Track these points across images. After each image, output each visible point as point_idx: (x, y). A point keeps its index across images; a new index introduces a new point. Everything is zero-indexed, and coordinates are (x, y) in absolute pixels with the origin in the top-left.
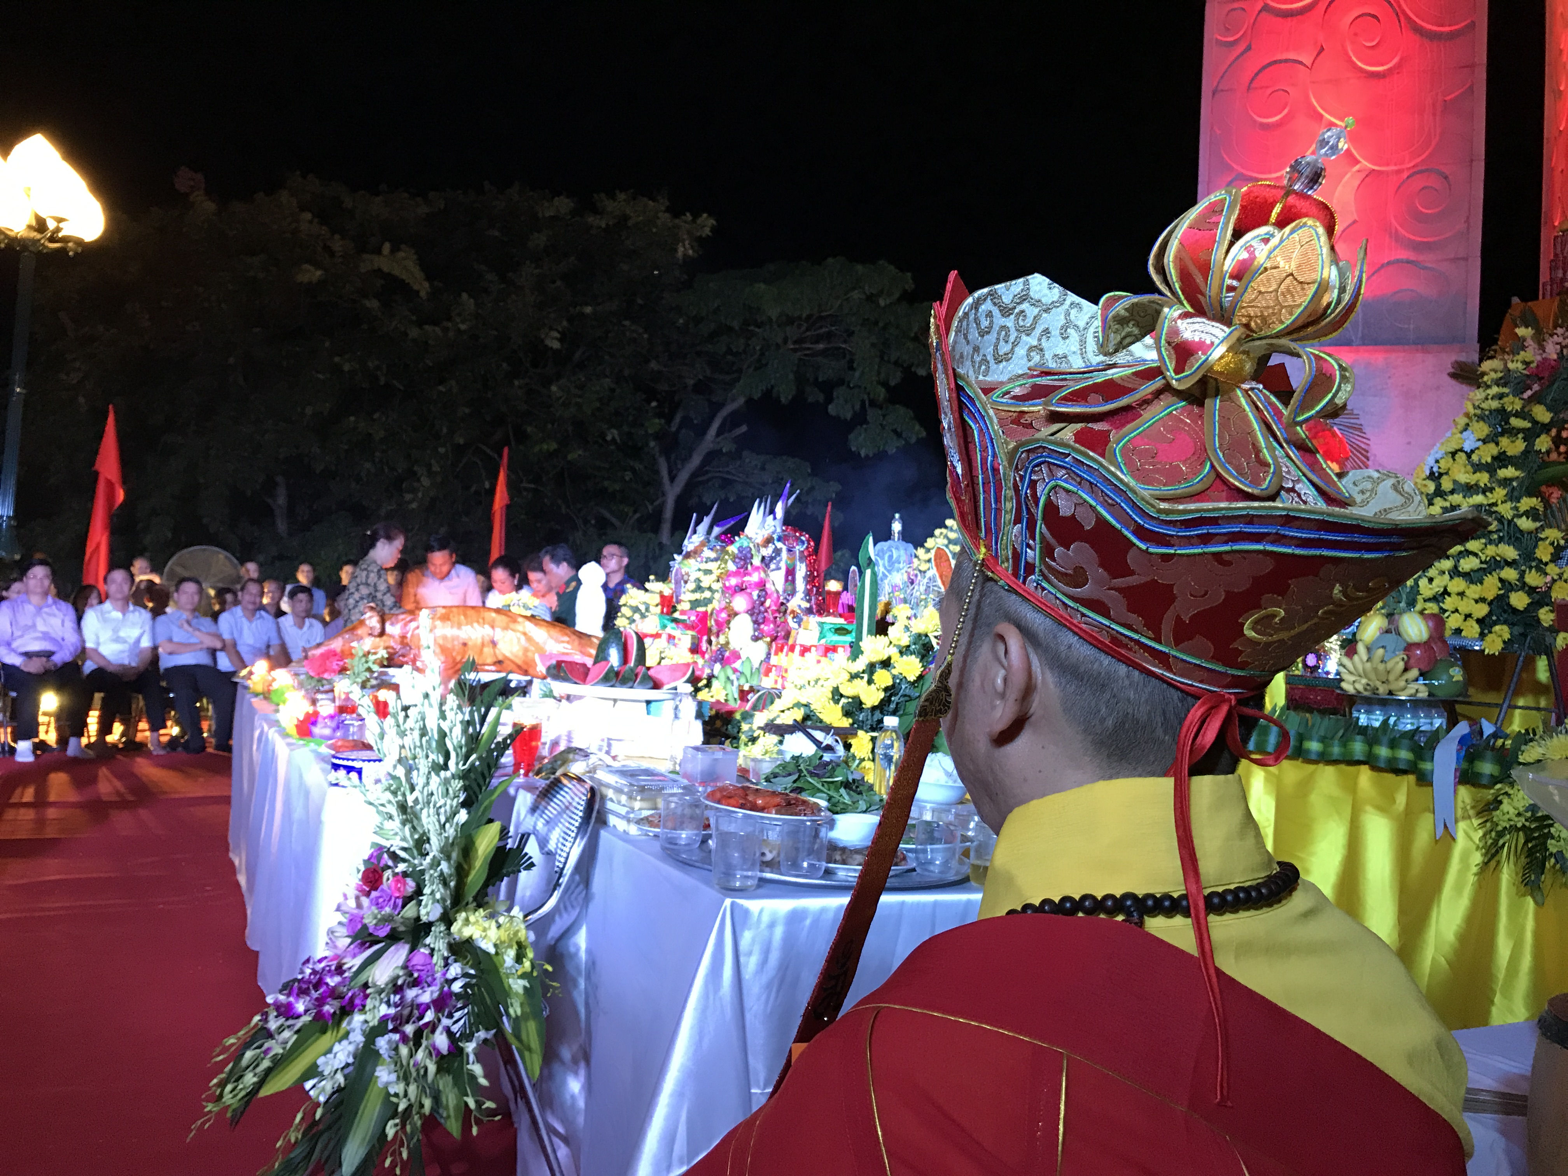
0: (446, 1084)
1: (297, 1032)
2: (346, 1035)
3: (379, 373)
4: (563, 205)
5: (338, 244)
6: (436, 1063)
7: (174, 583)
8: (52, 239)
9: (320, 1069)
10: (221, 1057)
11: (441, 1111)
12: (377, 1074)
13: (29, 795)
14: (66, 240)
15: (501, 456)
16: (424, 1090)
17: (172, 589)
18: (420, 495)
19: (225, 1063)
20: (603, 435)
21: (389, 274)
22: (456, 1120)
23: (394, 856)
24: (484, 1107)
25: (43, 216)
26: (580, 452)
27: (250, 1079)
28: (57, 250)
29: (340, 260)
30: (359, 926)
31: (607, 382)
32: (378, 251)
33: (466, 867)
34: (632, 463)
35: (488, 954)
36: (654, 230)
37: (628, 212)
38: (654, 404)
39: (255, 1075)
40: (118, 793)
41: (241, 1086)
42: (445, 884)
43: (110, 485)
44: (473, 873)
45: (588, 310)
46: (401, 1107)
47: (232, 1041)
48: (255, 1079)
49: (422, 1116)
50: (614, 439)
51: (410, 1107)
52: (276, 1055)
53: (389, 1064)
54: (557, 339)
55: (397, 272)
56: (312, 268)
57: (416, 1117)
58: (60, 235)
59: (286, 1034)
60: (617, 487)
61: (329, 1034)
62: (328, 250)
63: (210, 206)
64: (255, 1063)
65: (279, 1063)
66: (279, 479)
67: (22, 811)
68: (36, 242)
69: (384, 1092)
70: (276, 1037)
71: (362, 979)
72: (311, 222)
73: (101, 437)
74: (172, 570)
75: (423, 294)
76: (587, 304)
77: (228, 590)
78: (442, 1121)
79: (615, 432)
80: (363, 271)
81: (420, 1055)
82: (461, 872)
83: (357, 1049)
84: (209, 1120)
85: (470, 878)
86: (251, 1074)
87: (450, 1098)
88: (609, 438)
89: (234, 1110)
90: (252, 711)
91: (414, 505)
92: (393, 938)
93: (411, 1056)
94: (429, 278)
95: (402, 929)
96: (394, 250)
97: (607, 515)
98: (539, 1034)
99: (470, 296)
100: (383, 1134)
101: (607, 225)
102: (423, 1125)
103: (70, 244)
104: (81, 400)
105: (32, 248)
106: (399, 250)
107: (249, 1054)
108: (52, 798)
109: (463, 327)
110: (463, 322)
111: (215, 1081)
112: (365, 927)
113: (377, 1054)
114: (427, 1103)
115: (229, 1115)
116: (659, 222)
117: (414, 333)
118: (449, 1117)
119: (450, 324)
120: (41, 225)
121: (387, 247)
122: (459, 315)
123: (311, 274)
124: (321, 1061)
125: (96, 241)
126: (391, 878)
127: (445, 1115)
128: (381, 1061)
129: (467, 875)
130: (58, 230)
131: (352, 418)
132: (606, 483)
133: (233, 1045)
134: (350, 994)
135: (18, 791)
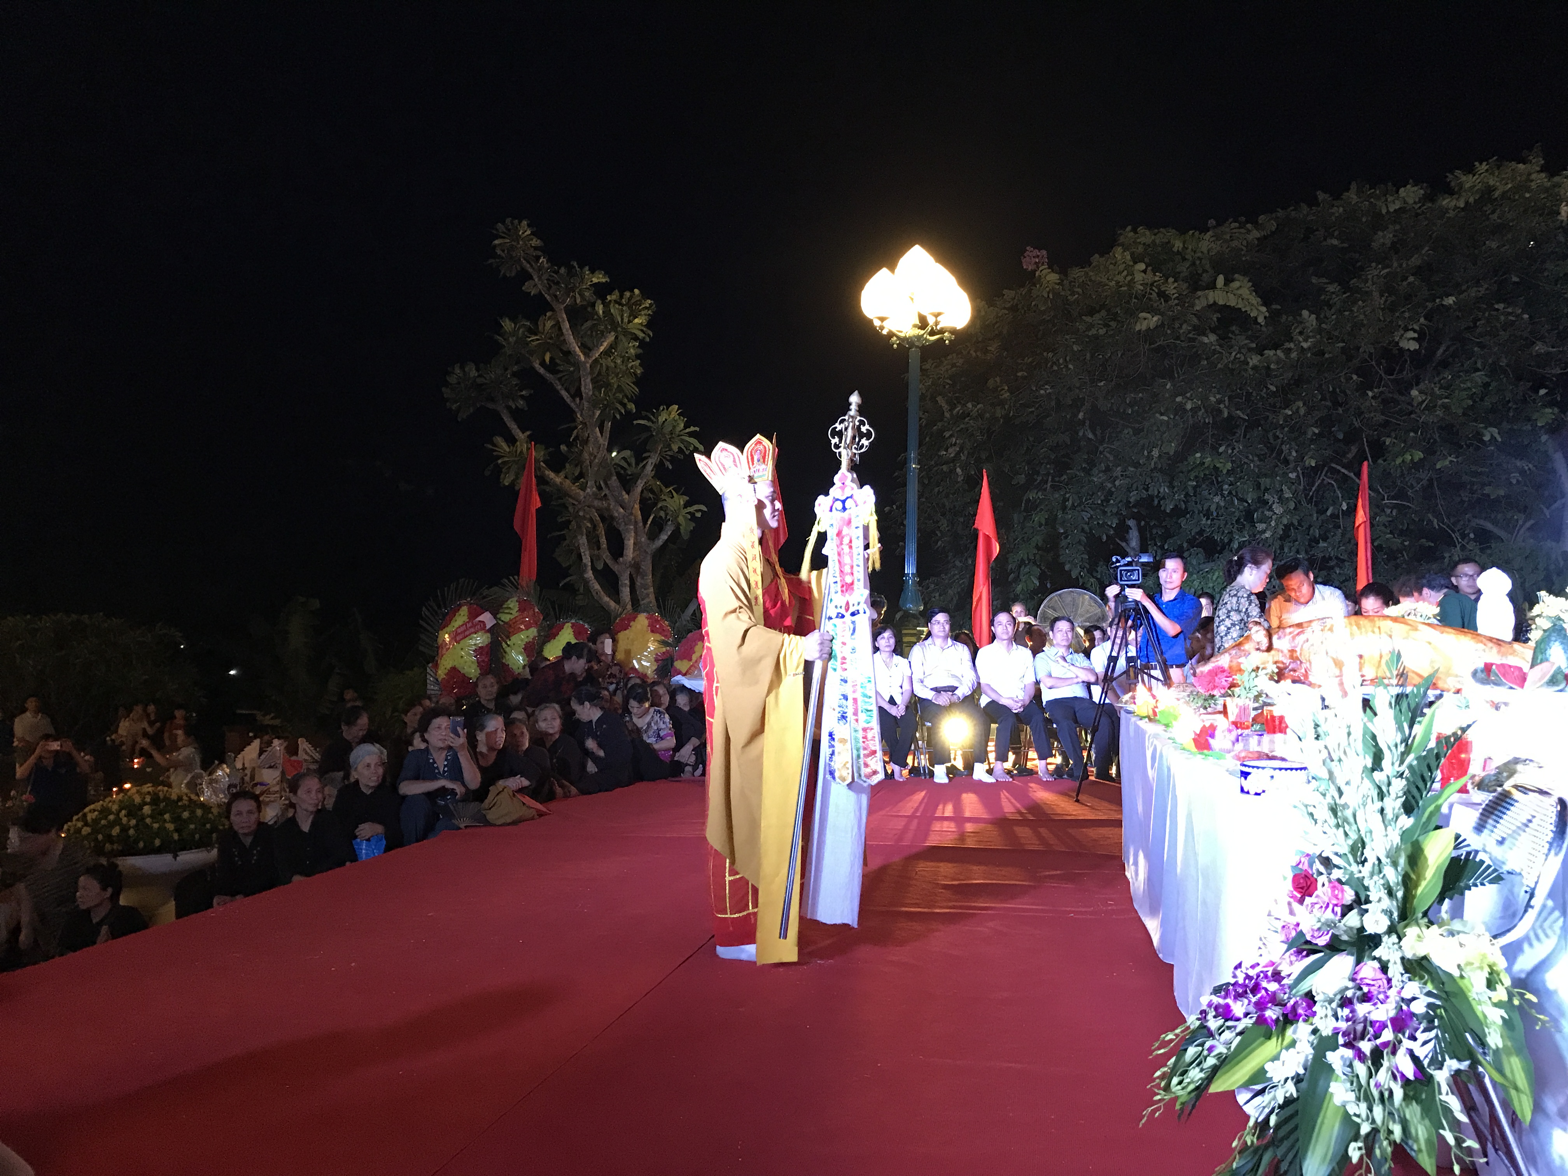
0: (1413, 1112)
1: (1240, 1034)
2: (1293, 1044)
3: (1222, 406)
4: (1411, 194)
5: (1171, 288)
6: (1402, 1087)
7: (1048, 624)
8: (932, 333)
9: (1268, 1075)
10: (1162, 1051)
11: (1410, 1142)
12: (1330, 1090)
13: (949, 811)
14: (942, 331)
15: (1358, 475)
16: (1391, 1114)
17: (1047, 629)
18: (1273, 523)
19: (1167, 1056)
20: (1479, 436)
21: (1225, 306)
22: (1430, 1156)
23: (1327, 862)
24: (1464, 1145)
25: (924, 313)
26: (1452, 458)
27: (1195, 1075)
28: (938, 340)
29: (1176, 301)
30: (1294, 934)
31: (1479, 377)
32: (1212, 286)
33: (1413, 876)
34: (1519, 463)
35: (1450, 975)
36: (1527, 195)
37: (1491, 183)
38: (1542, 392)
39: (1202, 1070)
40: (1020, 813)
41: (1187, 1081)
42: (1391, 893)
43: (987, 538)
44: (1423, 884)
45: (1450, 300)
46: (1365, 1129)
47: (1170, 1036)
48: (1202, 1075)
49: (1393, 1143)
50: (1493, 437)
51: (1375, 1131)
52: (1220, 1053)
53: (1344, 1081)
54: (1414, 339)
55: (1232, 303)
56: (1148, 315)
57: (1385, 1143)
58: (938, 328)
59: (1227, 1035)
60: (1502, 493)
61: (1274, 1040)
62: (1162, 295)
63: (1053, 277)
64: (1199, 1060)
65: (1224, 1063)
66: (1131, 523)
67: (946, 823)
68: (919, 337)
69: (1342, 1110)
70: (1217, 1037)
71: (1304, 987)
72: (1145, 272)
73: (978, 501)
74: (1044, 612)
75: (1261, 320)
76: (1448, 295)
77: (1097, 628)
78: (1413, 1154)
79: (1495, 431)
80: (1198, 308)
81: (1383, 1076)
82: (1409, 883)
83: (1306, 1061)
84: (1158, 1109)
85: (1420, 890)
86: (1197, 1069)
87: (1421, 1131)
88: (1487, 438)
89: (1183, 1104)
90: (1140, 734)
91: (1268, 535)
92: (1334, 947)
93: (1371, 1076)
94: (1265, 304)
95: (1345, 938)
96: (1228, 282)
97: (1489, 526)
98: (1527, 1072)
99: (1311, 312)
100: (1346, 1157)
101: (1467, 203)
102: (1393, 1153)
103: (946, 334)
104: (959, 470)
105: (917, 344)
106: (1233, 280)
107: (1192, 1051)
108: (967, 814)
109: (1305, 345)
110: (1306, 340)
111: (1158, 1074)
112: (1301, 934)
113: (1330, 1069)
114: (1397, 1130)
115: (1178, 1107)
116: (1533, 185)
117: (1254, 360)
118: (1420, 1150)
119: (1292, 345)
120: (923, 323)
121: (1220, 280)
122: (1301, 333)
123: (1148, 321)
124: (1268, 1067)
125: (963, 329)
126: (1327, 884)
127: (1415, 1147)
128: (1334, 1078)
129: (1416, 886)
130: (937, 323)
131: (1198, 455)
132: (1487, 490)
133: (1171, 1041)
134: (1292, 1002)
135: (940, 807)
